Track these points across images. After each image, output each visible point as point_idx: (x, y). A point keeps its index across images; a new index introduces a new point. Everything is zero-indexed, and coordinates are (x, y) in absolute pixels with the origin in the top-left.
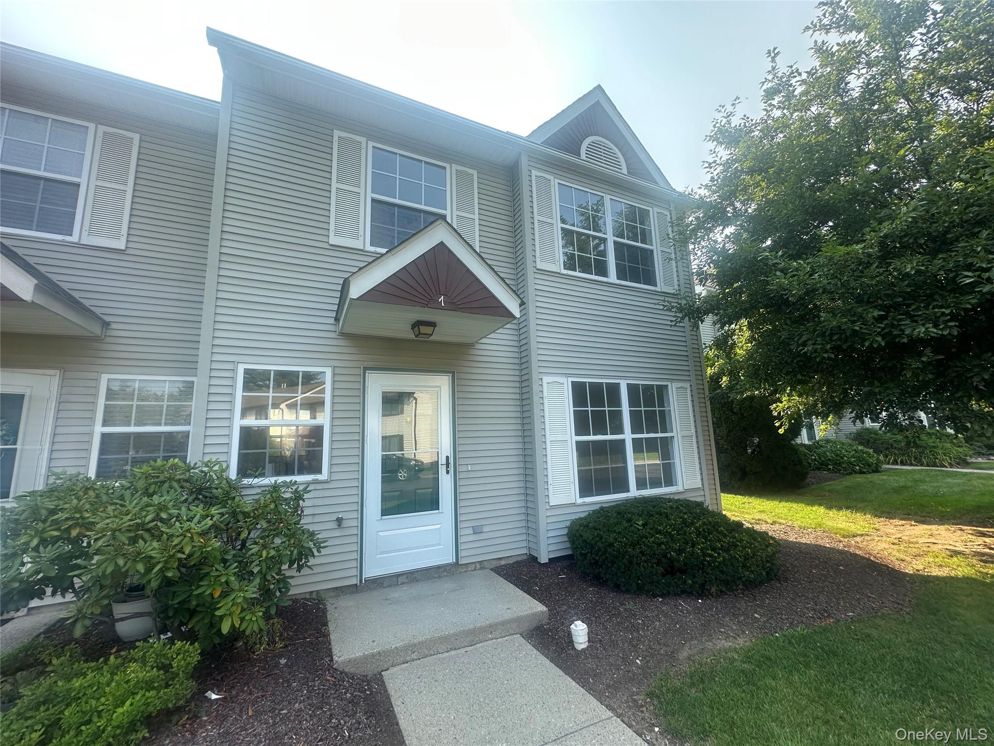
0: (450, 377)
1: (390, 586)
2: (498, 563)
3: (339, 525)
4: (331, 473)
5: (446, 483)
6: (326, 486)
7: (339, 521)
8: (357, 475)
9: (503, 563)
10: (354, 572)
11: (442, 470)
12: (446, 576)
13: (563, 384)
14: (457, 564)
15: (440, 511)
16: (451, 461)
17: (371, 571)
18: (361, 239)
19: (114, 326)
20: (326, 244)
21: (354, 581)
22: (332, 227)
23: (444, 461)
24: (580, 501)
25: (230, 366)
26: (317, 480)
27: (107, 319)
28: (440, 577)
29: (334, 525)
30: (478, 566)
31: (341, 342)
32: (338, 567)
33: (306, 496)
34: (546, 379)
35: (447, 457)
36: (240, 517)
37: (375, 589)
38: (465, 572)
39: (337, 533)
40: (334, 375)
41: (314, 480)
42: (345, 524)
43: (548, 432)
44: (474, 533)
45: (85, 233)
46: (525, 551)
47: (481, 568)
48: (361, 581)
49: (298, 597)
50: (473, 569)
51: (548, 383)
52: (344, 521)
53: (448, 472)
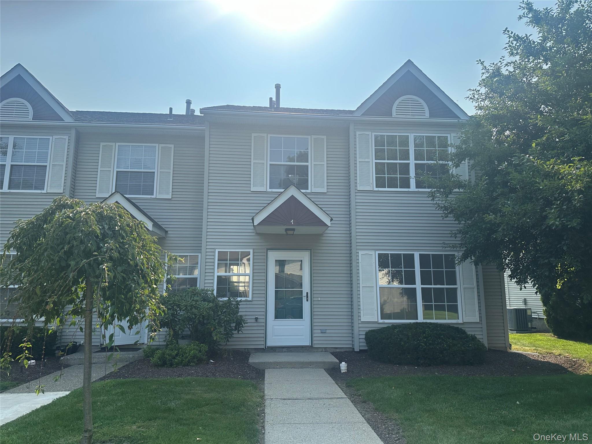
0: (309, 252)
1: (279, 352)
2: (335, 350)
3: (256, 321)
4: (253, 297)
5: (306, 306)
6: (251, 303)
7: (256, 319)
8: (264, 299)
9: (338, 350)
10: (263, 343)
11: (304, 299)
12: (307, 352)
13: (372, 255)
14: (311, 346)
15: (303, 319)
16: (309, 295)
17: (270, 343)
18: (265, 186)
19: (169, 232)
20: (250, 191)
21: (263, 347)
22: (252, 183)
23: (306, 295)
24: (381, 321)
25: (212, 250)
26: (247, 300)
27: (167, 230)
28: (303, 352)
29: (254, 321)
30: (324, 350)
31: (257, 237)
32: (256, 339)
33: (240, 303)
34: (361, 253)
35: (307, 293)
36: (218, 307)
37: (272, 352)
38: (317, 352)
39: (255, 324)
40: (254, 253)
41: (246, 300)
42: (259, 320)
43: (361, 282)
44: (322, 333)
45: (158, 194)
46: (351, 346)
47: (325, 351)
48: (266, 347)
49: (240, 350)
50: (321, 351)
51: (362, 255)
52: (258, 319)
53: (307, 300)
